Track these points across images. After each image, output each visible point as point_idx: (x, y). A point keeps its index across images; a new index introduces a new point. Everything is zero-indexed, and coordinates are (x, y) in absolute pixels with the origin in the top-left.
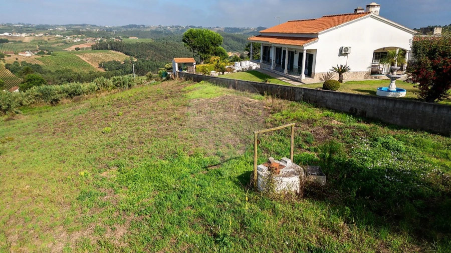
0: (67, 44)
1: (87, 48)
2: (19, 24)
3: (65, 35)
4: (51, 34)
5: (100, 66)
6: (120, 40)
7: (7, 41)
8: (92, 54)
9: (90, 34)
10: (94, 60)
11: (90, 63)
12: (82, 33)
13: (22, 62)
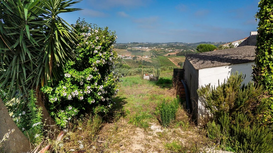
0: (165, 53)
1: (174, 55)
2: (147, 43)
3: (165, 48)
4: (159, 47)
5: (179, 64)
6: (193, 51)
7: (140, 51)
8: (176, 58)
9: (178, 47)
10: (176, 61)
11: (174, 63)
12: (174, 47)
13: (143, 60)
